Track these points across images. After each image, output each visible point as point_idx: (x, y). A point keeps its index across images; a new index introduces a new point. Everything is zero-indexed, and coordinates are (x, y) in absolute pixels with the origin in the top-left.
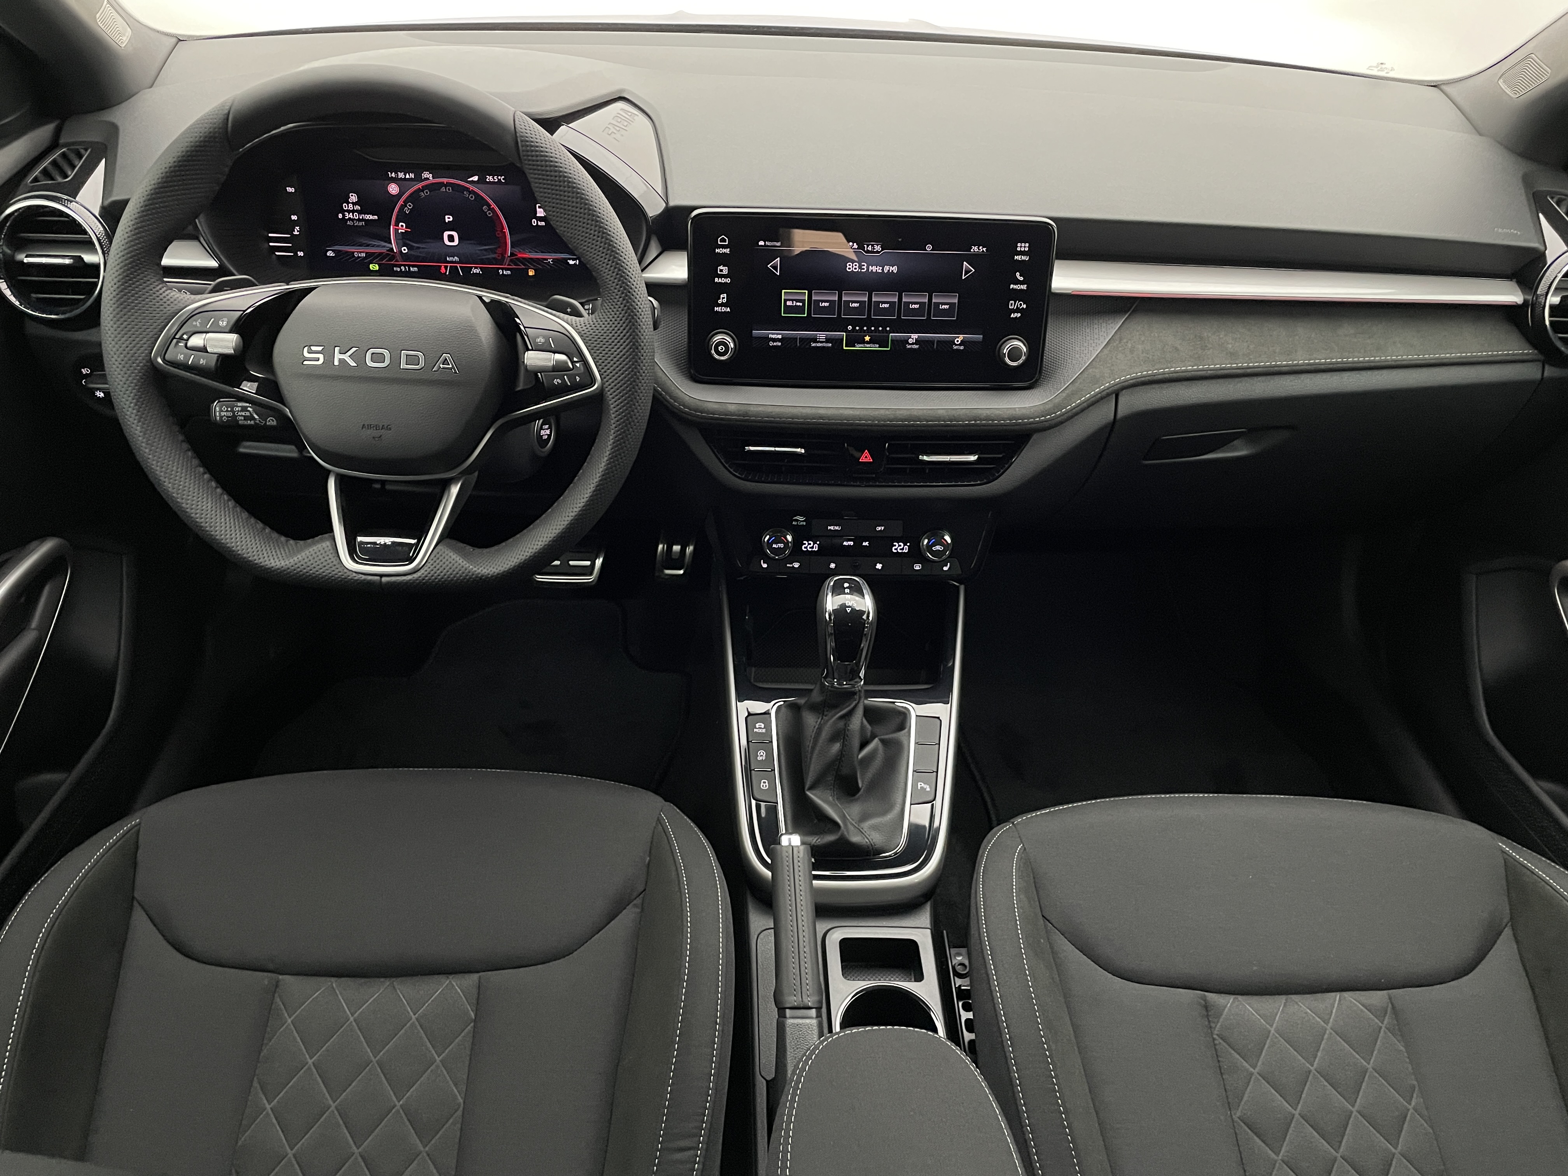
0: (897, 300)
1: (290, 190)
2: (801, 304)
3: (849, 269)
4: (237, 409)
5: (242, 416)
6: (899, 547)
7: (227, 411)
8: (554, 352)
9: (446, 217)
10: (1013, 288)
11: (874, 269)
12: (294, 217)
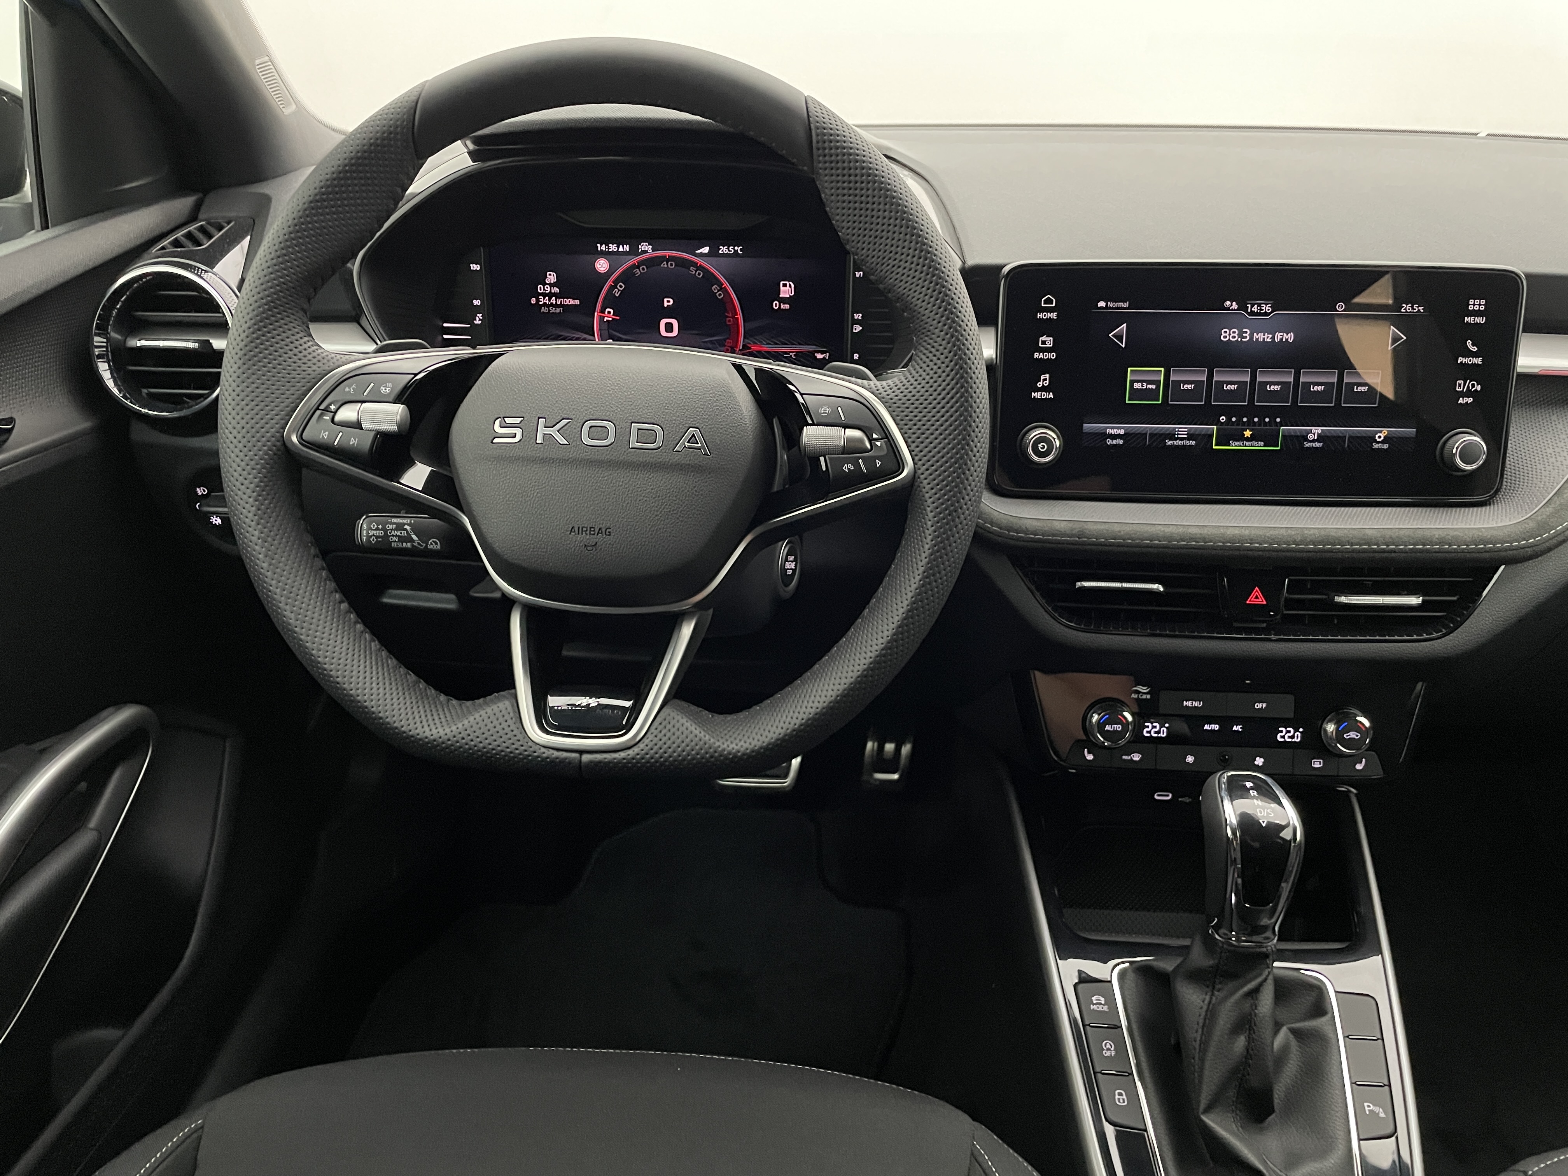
0: (1292, 380)
1: (475, 267)
2: (1154, 387)
3: (1225, 337)
4: (391, 527)
5: (396, 536)
6: (1286, 734)
7: (377, 529)
8: (845, 427)
9: (666, 300)
10: (1461, 362)
11: (1259, 337)
12: (477, 302)
